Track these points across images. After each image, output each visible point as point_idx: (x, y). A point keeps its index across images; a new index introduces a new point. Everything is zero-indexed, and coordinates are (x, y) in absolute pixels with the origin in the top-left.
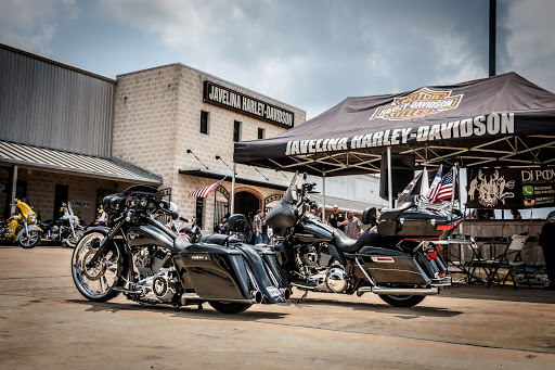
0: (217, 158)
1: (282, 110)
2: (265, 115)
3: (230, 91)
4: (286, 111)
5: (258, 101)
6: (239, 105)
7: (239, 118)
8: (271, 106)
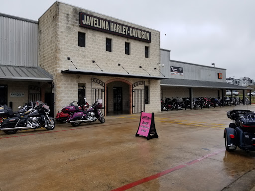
0: (94, 62)
1: (142, 31)
2: (129, 34)
3: (99, 19)
4: (144, 31)
5: (122, 25)
6: (107, 27)
7: (109, 36)
8: (133, 28)
